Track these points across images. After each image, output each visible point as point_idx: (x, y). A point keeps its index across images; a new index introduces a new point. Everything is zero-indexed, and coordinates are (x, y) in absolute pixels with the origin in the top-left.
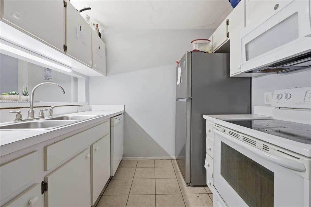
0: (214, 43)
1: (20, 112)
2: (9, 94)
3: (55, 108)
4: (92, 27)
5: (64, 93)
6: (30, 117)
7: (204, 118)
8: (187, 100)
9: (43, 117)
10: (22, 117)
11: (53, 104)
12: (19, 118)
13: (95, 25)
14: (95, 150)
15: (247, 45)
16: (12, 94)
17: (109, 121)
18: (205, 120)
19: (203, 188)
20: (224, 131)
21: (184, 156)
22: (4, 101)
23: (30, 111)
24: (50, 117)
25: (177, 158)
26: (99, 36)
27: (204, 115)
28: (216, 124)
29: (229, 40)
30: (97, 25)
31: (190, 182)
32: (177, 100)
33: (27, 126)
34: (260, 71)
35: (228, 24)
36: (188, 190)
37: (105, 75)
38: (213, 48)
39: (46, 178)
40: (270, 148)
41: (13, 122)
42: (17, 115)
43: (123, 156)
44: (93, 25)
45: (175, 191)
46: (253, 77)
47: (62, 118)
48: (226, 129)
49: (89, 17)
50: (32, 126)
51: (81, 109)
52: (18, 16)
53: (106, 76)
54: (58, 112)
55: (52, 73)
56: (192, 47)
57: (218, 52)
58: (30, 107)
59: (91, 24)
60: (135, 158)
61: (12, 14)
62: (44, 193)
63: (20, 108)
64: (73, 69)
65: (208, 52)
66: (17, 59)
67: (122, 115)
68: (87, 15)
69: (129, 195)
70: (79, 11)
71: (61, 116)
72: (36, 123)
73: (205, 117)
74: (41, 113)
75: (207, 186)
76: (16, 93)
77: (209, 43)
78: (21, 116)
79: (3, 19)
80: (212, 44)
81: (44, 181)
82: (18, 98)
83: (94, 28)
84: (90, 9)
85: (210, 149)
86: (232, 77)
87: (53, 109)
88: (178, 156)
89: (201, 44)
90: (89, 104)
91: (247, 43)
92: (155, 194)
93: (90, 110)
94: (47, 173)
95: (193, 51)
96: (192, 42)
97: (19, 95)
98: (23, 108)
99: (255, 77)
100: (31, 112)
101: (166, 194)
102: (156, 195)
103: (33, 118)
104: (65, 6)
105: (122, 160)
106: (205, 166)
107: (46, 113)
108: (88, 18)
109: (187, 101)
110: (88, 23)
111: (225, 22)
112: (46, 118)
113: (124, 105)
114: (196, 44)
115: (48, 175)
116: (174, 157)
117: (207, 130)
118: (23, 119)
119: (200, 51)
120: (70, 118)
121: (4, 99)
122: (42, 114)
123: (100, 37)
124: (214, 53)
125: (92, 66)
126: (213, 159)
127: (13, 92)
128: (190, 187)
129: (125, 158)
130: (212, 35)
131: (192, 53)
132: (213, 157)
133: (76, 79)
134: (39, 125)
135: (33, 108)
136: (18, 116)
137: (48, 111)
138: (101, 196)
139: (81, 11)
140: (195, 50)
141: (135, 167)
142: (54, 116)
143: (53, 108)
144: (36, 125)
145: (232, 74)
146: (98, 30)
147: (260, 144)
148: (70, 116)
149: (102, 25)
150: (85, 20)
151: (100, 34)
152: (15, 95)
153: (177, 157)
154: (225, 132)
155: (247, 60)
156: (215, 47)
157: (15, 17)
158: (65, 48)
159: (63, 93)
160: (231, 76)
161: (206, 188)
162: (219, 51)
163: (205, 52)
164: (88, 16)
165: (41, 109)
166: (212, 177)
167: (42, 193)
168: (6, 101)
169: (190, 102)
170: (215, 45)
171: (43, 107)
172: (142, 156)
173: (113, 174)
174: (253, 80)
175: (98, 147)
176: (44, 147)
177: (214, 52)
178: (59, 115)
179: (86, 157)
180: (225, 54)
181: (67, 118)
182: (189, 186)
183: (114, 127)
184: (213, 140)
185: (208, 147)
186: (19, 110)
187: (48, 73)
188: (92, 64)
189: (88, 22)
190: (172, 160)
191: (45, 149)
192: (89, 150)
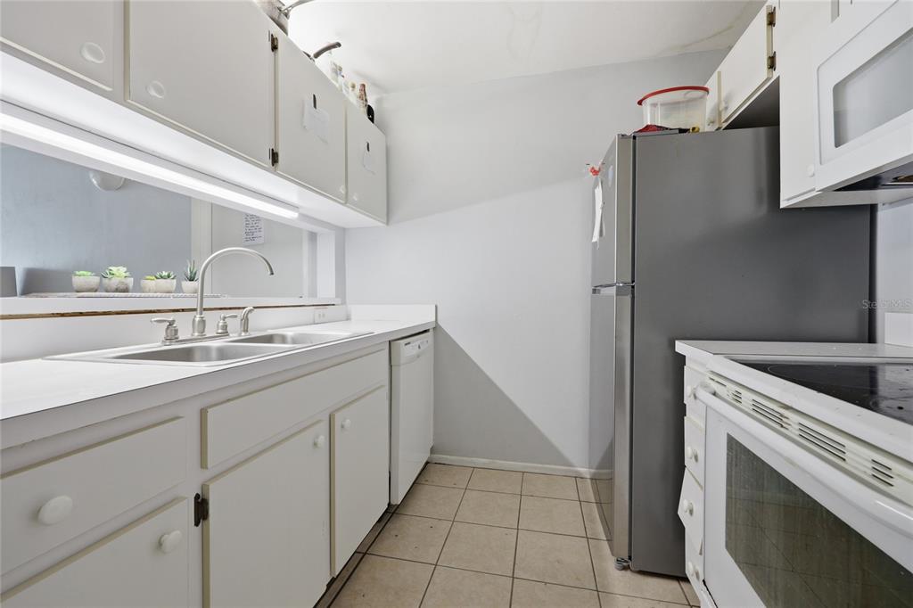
0: (724, 94)
1: (174, 321)
2: (157, 278)
3: (253, 312)
4: (348, 93)
5: (272, 274)
6: (196, 334)
7: (677, 350)
8: (619, 292)
9: (225, 333)
10: (179, 334)
11: (248, 303)
12: (172, 335)
13: (358, 87)
14: (342, 427)
15: (839, 90)
16: (162, 277)
17: (387, 350)
18: (681, 360)
19: (674, 585)
20: (737, 397)
21: (610, 471)
22: (147, 294)
23: (197, 319)
24: (243, 334)
25: (595, 474)
26: (369, 115)
27: (677, 342)
28: (713, 372)
29: (778, 78)
30: (364, 86)
31: (630, 558)
32: (594, 291)
33: (186, 355)
34: (896, 179)
35: (771, 22)
36: (621, 582)
37: (385, 221)
38: (720, 114)
39: (204, 487)
40: (899, 475)
41: (159, 344)
42: (168, 328)
43: (433, 451)
44: (351, 89)
45: (578, 579)
46: (880, 207)
47: (269, 339)
48: (745, 394)
49: (341, 69)
50: (197, 355)
51: (324, 315)
52: (159, 91)
53: (388, 223)
54: (264, 322)
55: (261, 224)
56: (641, 116)
57: (739, 123)
58: (195, 310)
59: (346, 86)
60: (467, 460)
61: (146, 89)
62: (201, 524)
63: (178, 311)
64: (301, 210)
65: (694, 129)
66: (190, 198)
67: (429, 334)
68: (334, 64)
69: (436, 565)
70: (312, 56)
71: (270, 332)
72: (207, 350)
73: (681, 347)
74: (221, 324)
75: (686, 580)
76: (169, 276)
77: (702, 97)
78: (176, 331)
79: (129, 101)
80: (716, 100)
81: (200, 493)
82: (174, 289)
83: (353, 98)
84: (339, 45)
85: (696, 458)
86: (787, 210)
87: (249, 315)
88: (597, 469)
89: (674, 106)
90: (344, 303)
91: (838, 81)
92: (513, 577)
93: (348, 319)
94: (207, 474)
95: (640, 131)
96: (640, 103)
97: (175, 281)
98: (183, 310)
99: (891, 203)
100: (199, 321)
101: (546, 583)
102: (515, 580)
103: (203, 338)
104: (274, 48)
105: (427, 463)
106: (680, 513)
107: (234, 325)
108: (338, 70)
109: (617, 295)
110: (337, 85)
111: (762, 17)
112: (234, 336)
113: (436, 307)
114: (654, 105)
115: (210, 480)
116: (585, 471)
117: (688, 390)
118: (180, 339)
119: (667, 129)
120: (289, 340)
121: (147, 289)
122: (225, 327)
123: (372, 120)
124: (726, 129)
125: (346, 200)
126: (704, 488)
127: (165, 274)
128: (628, 573)
129: (438, 457)
130: (718, 70)
131: (634, 138)
132: (702, 484)
133: (313, 237)
134: (214, 354)
135: (204, 312)
136: (169, 331)
137: (238, 319)
138: (361, 554)
139: (317, 55)
140: (647, 128)
141: (465, 487)
142: (252, 333)
143: (250, 311)
144: (206, 355)
145: (788, 200)
146: (366, 100)
147: (859, 458)
148: (289, 333)
149: (375, 84)
150: (329, 77)
151: (370, 112)
152: (168, 280)
153: (593, 471)
154: (738, 404)
155: (838, 144)
156: (726, 108)
157: (153, 93)
158: (275, 157)
159: (269, 273)
160: (783, 204)
161: (684, 585)
162: (742, 122)
163: (682, 131)
164: (336, 66)
165: (223, 313)
166: (701, 554)
167: (197, 524)
168: (151, 294)
169: (628, 299)
170: (726, 103)
171: (230, 309)
172: (487, 458)
173: (398, 500)
174: (882, 215)
175: (348, 421)
176: (201, 410)
177: (725, 125)
178: (266, 330)
179: (315, 444)
180: (762, 130)
181: (283, 339)
182: (625, 568)
183: (402, 367)
184: (703, 426)
185: (688, 451)
186: (171, 316)
187: (252, 227)
188: (347, 193)
189: (337, 82)
190: (578, 477)
191: (203, 413)
192: (324, 426)
